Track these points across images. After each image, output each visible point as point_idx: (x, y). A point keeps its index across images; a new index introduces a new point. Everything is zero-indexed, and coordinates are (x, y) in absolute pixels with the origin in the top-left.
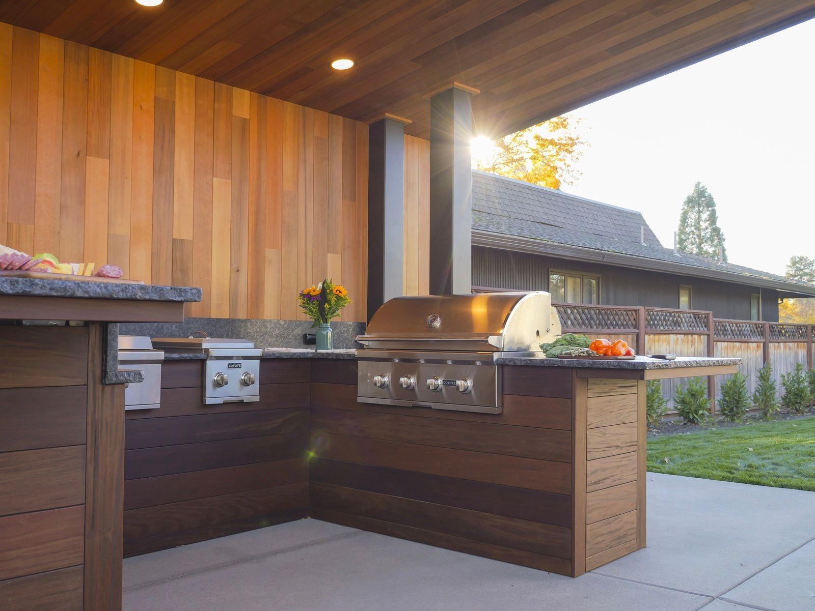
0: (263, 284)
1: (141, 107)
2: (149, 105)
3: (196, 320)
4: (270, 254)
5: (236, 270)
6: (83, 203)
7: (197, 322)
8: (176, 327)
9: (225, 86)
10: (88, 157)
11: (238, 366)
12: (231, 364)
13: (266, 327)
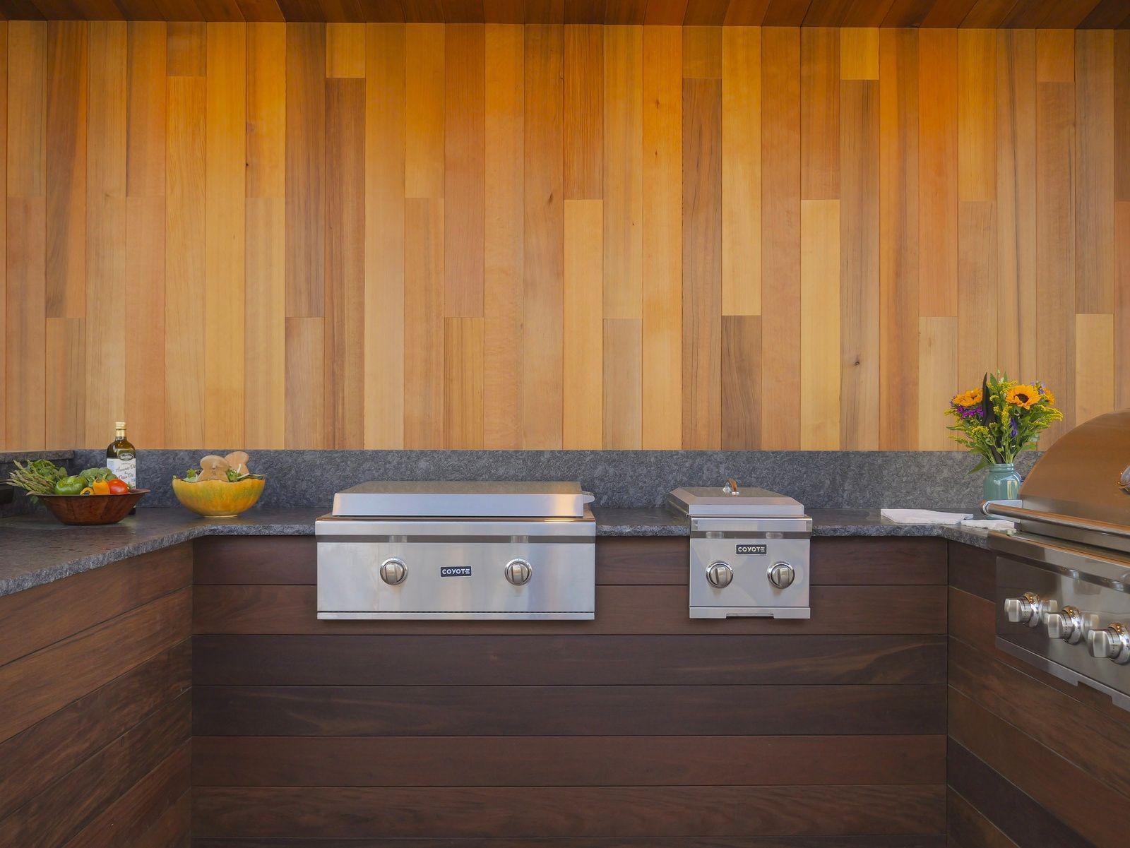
0: (916, 384)
1: (657, 103)
2: (672, 97)
3: (766, 455)
4: (930, 326)
5: (854, 361)
6: (559, 274)
7: (768, 458)
8: (727, 468)
9: (822, 30)
10: (565, 201)
11: (762, 551)
12: (742, 546)
13: (920, 466)
